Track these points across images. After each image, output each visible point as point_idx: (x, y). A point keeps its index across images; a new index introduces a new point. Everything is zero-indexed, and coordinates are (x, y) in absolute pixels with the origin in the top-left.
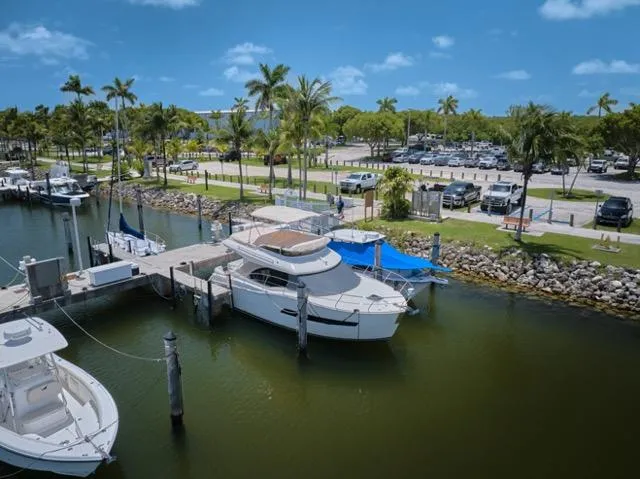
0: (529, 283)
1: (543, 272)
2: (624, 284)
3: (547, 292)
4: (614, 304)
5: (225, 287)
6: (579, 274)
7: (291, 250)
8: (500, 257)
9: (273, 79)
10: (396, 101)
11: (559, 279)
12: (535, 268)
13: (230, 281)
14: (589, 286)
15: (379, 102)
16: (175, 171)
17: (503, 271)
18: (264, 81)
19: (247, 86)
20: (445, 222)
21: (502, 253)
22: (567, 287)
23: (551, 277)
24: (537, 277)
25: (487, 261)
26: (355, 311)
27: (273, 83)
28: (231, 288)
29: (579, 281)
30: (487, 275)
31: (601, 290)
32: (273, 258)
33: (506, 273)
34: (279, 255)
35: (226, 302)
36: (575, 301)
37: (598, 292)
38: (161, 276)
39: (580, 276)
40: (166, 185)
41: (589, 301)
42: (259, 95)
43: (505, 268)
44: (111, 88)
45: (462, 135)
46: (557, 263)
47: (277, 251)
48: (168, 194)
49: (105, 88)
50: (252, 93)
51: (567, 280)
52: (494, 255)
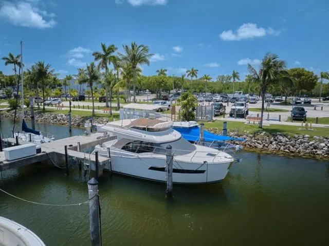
0: (276, 148)
1: (281, 142)
2: (326, 145)
3: (287, 152)
4: (326, 156)
5: (106, 156)
6: (301, 141)
7: (154, 127)
8: (254, 136)
9: (108, 52)
10: (166, 71)
11: (291, 144)
12: (276, 140)
13: (109, 152)
14: (309, 147)
15: (158, 71)
16: (48, 105)
17: (258, 143)
18: (103, 53)
19: (93, 55)
20: (216, 121)
21: (255, 134)
22: (297, 149)
23: (286, 144)
24: (279, 145)
25: (248, 139)
26: (205, 162)
27: (107, 54)
28: (110, 157)
29: (302, 145)
30: (250, 146)
31: (315, 149)
32: (141, 134)
33: (260, 144)
34: (146, 132)
35: (106, 167)
36: (304, 155)
37: (314, 150)
38: (57, 153)
39: (302, 143)
40: (44, 111)
41: (312, 155)
42: (101, 60)
43: (259, 142)
44: (7, 59)
45: (197, 90)
46: (287, 137)
47: (144, 129)
48: (46, 115)
49: (4, 59)
50: (96, 59)
51: (295, 145)
52: (251, 135)
